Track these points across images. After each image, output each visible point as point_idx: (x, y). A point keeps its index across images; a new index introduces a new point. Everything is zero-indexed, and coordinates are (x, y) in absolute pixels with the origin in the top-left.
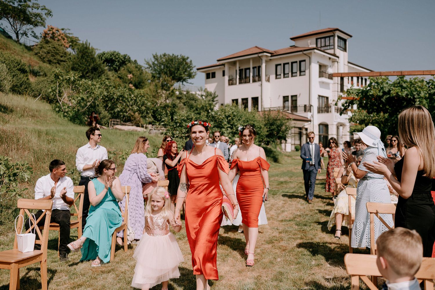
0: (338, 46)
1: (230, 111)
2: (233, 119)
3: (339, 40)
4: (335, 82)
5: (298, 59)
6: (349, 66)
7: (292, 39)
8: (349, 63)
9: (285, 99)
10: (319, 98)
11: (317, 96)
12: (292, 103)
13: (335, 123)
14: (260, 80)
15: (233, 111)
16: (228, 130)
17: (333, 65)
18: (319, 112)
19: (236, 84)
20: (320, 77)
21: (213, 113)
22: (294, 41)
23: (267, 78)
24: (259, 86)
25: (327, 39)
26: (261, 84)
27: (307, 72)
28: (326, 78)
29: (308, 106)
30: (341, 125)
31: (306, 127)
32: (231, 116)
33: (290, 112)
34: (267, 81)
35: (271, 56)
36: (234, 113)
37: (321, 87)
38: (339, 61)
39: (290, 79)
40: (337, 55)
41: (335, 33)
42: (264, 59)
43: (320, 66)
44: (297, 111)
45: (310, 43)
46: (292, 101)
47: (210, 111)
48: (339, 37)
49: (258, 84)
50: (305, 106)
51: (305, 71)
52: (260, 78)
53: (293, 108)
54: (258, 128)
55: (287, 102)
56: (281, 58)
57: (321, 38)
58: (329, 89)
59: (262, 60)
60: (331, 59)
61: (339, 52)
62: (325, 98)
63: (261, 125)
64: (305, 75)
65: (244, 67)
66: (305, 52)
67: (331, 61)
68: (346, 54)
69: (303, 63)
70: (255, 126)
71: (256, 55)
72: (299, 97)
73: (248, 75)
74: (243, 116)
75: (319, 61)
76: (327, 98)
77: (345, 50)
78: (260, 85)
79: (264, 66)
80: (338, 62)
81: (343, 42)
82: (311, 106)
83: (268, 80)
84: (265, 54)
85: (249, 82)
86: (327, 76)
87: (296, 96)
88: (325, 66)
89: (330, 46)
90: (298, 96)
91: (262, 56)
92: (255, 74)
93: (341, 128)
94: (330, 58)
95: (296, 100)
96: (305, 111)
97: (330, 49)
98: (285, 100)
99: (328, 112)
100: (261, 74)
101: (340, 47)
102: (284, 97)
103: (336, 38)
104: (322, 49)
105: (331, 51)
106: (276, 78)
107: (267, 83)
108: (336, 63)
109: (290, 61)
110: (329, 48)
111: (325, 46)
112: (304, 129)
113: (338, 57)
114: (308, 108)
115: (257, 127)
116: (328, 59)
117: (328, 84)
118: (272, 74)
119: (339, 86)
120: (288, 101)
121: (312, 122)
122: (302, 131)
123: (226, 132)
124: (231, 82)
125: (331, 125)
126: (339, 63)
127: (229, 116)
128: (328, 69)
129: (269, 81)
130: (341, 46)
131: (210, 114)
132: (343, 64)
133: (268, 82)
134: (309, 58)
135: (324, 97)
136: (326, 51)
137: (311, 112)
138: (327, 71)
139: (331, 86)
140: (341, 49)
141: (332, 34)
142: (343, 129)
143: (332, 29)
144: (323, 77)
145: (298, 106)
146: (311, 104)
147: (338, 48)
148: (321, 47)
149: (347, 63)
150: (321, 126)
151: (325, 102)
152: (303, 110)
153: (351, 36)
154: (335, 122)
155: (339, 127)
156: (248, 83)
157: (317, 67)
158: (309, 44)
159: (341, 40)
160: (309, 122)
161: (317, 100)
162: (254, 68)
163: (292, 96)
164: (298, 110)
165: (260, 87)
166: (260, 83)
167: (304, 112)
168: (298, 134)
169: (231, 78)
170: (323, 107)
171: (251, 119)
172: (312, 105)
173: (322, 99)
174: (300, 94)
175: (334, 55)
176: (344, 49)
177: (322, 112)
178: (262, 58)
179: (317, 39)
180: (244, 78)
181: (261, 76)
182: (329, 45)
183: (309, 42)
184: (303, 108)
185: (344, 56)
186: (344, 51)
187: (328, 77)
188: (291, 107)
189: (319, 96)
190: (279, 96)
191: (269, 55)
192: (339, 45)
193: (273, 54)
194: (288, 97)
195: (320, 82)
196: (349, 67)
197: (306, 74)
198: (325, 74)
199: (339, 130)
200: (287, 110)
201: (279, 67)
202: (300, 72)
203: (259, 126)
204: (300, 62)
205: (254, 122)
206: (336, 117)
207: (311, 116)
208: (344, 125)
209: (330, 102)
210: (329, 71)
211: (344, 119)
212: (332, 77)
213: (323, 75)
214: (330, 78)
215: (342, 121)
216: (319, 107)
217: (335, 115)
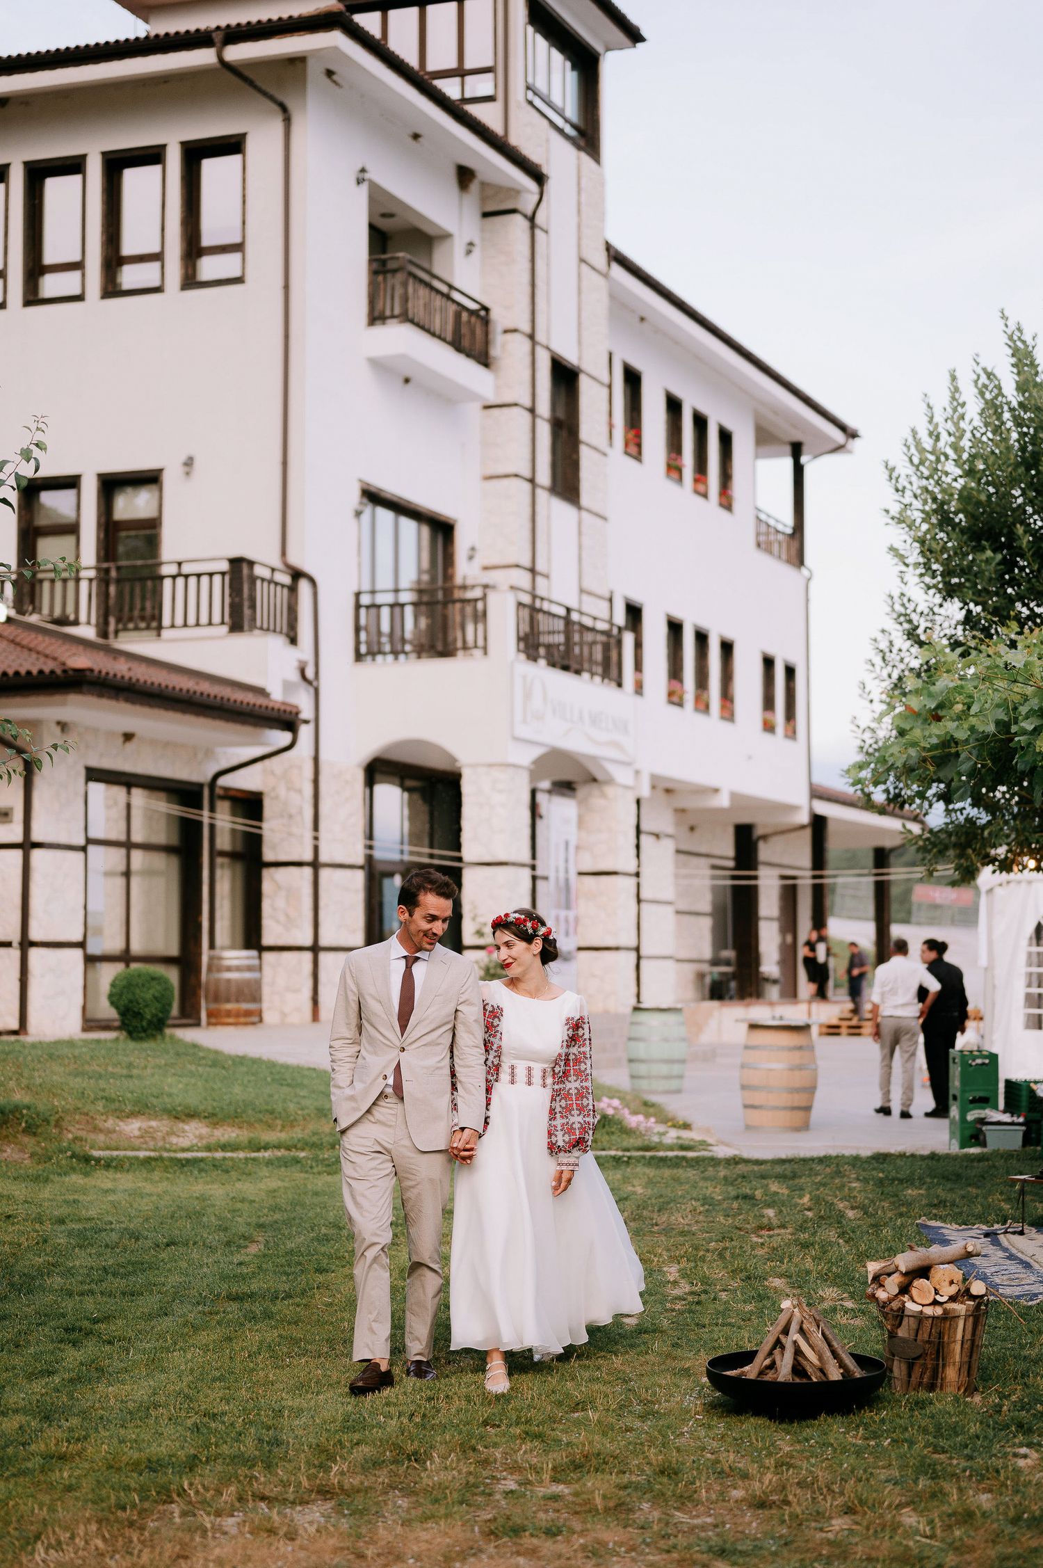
0: (532, 88)
3: (541, 41)
4: (507, 398)
5: (173, 130)
6: (613, 286)
8: (616, 259)
9: (45, 506)
10: (372, 515)
11: (353, 494)
12: (108, 549)
17: (492, 240)
18: (364, 652)
20: (376, 317)
28: (432, 333)
29: (264, 571)
30: (565, 787)
31: (245, 780)
33: (85, 632)
38: (540, 219)
40: (530, 155)
44: (154, 624)
46: (112, 528)
48: (539, 16)
50: (238, 568)
51: (235, 250)
53: (114, 589)
60: (474, 187)
61: (541, 139)
62: (427, 528)
64: (239, 281)
66: (242, 55)
67: (473, 204)
68: (593, 174)
69: (216, 171)
72: (180, 487)
75: (374, 177)
76: (442, 530)
77: (586, 140)
80: (531, 222)
82: (300, 576)
86: (445, 319)
87: (151, 480)
88: (426, 242)
90: (169, 481)
93: (558, 810)
94: (465, 174)
95: (151, 522)
96: (237, 623)
97: (464, 99)
98: (41, 517)
99: (446, 651)
101: (549, 102)
102: (31, 492)
103: (518, 20)
108: (520, 228)
109: (94, 141)
110: (451, 89)
112: (223, 802)
113: (535, 174)
114: (268, 600)
116: (452, 176)
117: (450, 401)
119: (544, 432)
120: (70, 525)
121: (306, 732)
125: (491, 765)
126: (540, 237)
128: (448, 257)
130: (556, 100)
132: (573, 256)
134: (275, 123)
135: (418, 514)
138: (445, 275)
139: (473, 419)
140: (557, 119)
142: (581, 822)
144: (405, 317)
146: (294, 556)
147: (531, 104)
150: (390, 786)
152: (217, 616)
153: (633, 36)
154: (516, 739)
155: (541, 798)
159: (556, 55)
160: (282, 737)
161: (350, 527)
163: (110, 485)
167: (223, 630)
170: (409, 597)
172: (309, 568)
173: (396, 525)
174: (190, 464)
175: (503, 144)
176: (579, 132)
177: (398, 650)
184: (215, 596)
185: (579, 189)
187: (450, 332)
189: (376, 500)
192: (541, 88)
194: (72, 483)
195: (379, 365)
196: (617, 293)
197: (253, 275)
199: (540, 824)
200: (63, 618)
202: (195, 250)
204: (195, 153)
206: (528, 696)
207: (295, 676)
208: (595, 780)
209: (465, 570)
210: (457, 284)
211: (595, 720)
212: (487, 342)
213: (405, 299)
214: (466, 343)
215: (577, 743)
216: (365, 598)
217: (524, 677)
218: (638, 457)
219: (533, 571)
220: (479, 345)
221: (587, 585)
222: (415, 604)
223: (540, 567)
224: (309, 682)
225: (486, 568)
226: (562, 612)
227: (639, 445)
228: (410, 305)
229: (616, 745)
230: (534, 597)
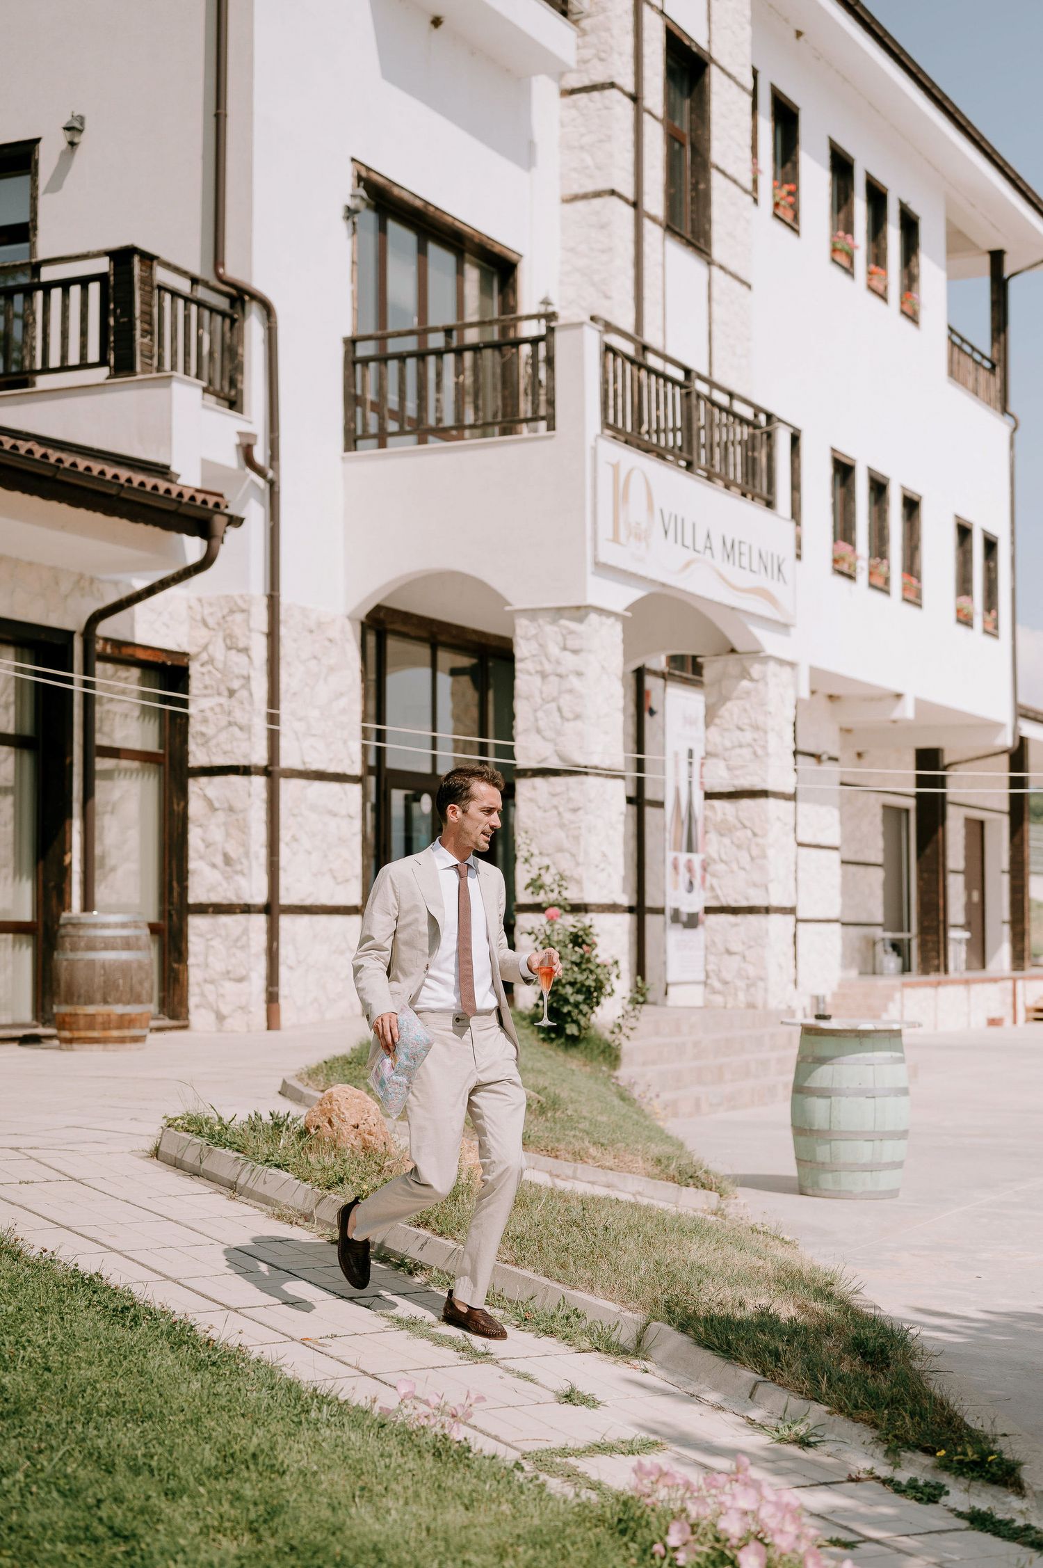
13: (614, 600)
29: (174, 279)
31: (154, 633)
62: (471, 260)
82: (242, 296)
87: (23, 153)
90: (47, 158)
117: (508, 74)
125: (559, 612)
142: (710, 718)
146: (234, 259)
150: (402, 657)
154: (602, 568)
155: (651, 684)
172: (259, 284)
184: (93, 316)
207: (231, 459)
208: (733, 651)
211: (731, 550)
215: (703, 587)
216: (365, 349)
217: (616, 468)
218: (793, 226)
224: (260, 472)
226: (678, 374)
227: (795, 208)
229: (765, 593)
230: (639, 345)
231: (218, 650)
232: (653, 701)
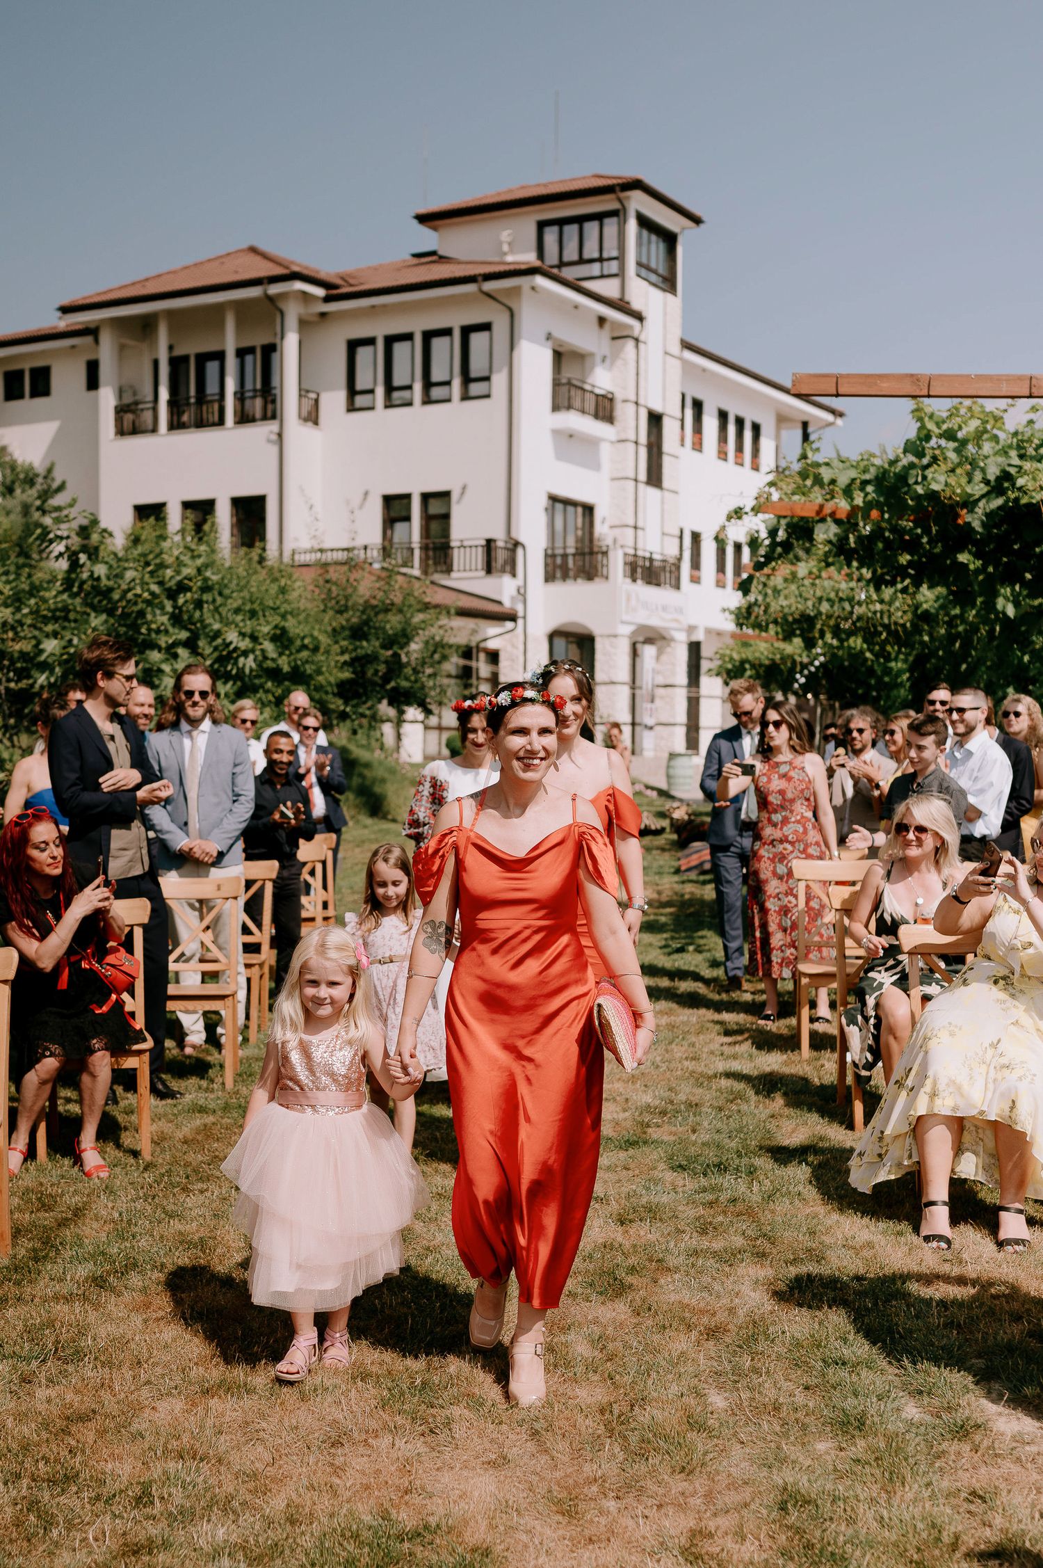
0: (639, 264)
1: (186, 559)
2: (199, 604)
3: (645, 233)
4: (623, 437)
5: (456, 320)
6: (685, 362)
7: (423, 219)
8: (687, 346)
9: (395, 508)
10: (553, 507)
11: (544, 501)
12: (426, 532)
13: (626, 630)
14: (271, 411)
15: (199, 562)
16: (175, 656)
17: (616, 355)
18: (549, 577)
19: (154, 430)
20: (556, 408)
21: (101, 570)
22: (435, 229)
23: (307, 405)
24: (269, 441)
25: (592, 228)
26: (280, 435)
27: (499, 381)
28: (583, 412)
29: (500, 544)
30: (649, 641)
31: (492, 645)
32: (189, 589)
33: (416, 572)
34: (306, 420)
35: (327, 299)
36: (208, 574)
37: (561, 455)
38: (642, 338)
39: (417, 418)
40: (636, 305)
41: (628, 198)
42: (293, 313)
43: (558, 356)
44: (449, 570)
45: (510, 244)
46: (427, 518)
47: (83, 558)
48: (644, 222)
49: (261, 432)
50: (489, 543)
51: (487, 379)
52: (274, 401)
53: (431, 553)
54: (304, 647)
55: (400, 527)
56: (373, 307)
57: (561, 222)
58: (596, 466)
59: (282, 313)
60: (607, 326)
61: (642, 294)
62: (580, 510)
63: (316, 633)
64: (488, 396)
65: (191, 348)
66: (489, 286)
67: (606, 333)
68: (673, 303)
69: (477, 340)
70: (291, 641)
71: (254, 292)
72: (458, 502)
73: (212, 388)
74: (233, 585)
75: (556, 334)
76: (589, 510)
77: (669, 283)
78: (274, 437)
79: (291, 344)
80: (637, 340)
81: (662, 246)
82: (517, 544)
83: (312, 417)
84: (299, 286)
85: (221, 422)
86: (590, 404)
87: (445, 495)
88: (580, 357)
89: (601, 260)
90: (454, 497)
91: (283, 296)
92: (249, 386)
93: (648, 652)
94: (602, 321)
95: (446, 517)
96: (489, 570)
97: (602, 276)
98: (393, 514)
99: (590, 577)
100: (275, 382)
101: (648, 268)
102: (388, 500)
103: (632, 226)
104: (569, 273)
105: (608, 288)
106: (351, 408)
107: (308, 430)
108: (630, 344)
109: (417, 325)
110: (595, 269)
111: (582, 261)
112: (482, 656)
113: (639, 317)
114: (501, 556)
115: (298, 643)
116: (595, 322)
117: (592, 443)
118: (331, 388)
119: (643, 452)
120: (407, 519)
121: (520, 622)
122: (473, 664)
123: (167, 668)
124: (129, 417)
125: (609, 636)
126: (641, 346)
127: (182, 588)
128: (592, 368)
129: (316, 423)
130: (653, 265)
131: (85, 576)
132: (661, 353)
133: (310, 424)
134: (506, 316)
135: (574, 504)
136: (588, 285)
137: (514, 575)
138: (590, 380)
139: (605, 450)
140: (653, 278)
141: (615, 206)
142: (658, 658)
143: (615, 182)
144: (569, 407)
145: (453, 544)
146: (514, 535)
147: (638, 275)
148: (562, 264)
149: (675, 348)
150: (560, 643)
151: (576, 529)
152: (480, 566)
153: (697, 221)
154: (623, 622)
155: (639, 646)
156: (214, 425)
157: (545, 357)
158: (505, 248)
159: (654, 238)
160: (509, 625)
161: (541, 520)
162: (241, 353)
163: (426, 497)
164: (455, 567)
165: (275, 449)
166: (273, 426)
167: (483, 573)
168: (457, 677)
169: (128, 399)
170: (571, 551)
171: (271, 603)
172: (522, 539)
173: (565, 511)
174: (464, 488)
175: (621, 306)
176: (665, 279)
177: (565, 577)
178: (281, 305)
179: (542, 225)
180: (192, 400)
181: (277, 392)
182: (596, 255)
183: (505, 235)
184: (479, 557)
185: (665, 314)
186: (664, 290)
187: (592, 410)
188: (425, 548)
189: (554, 499)
190: (366, 494)
191: (320, 292)
192: (644, 261)
193: (336, 287)
194: (407, 497)
195: (556, 433)
196: (686, 366)
197: (494, 392)
198: (579, 392)
199: (638, 660)
200: (405, 565)
201: (363, 354)
202: (467, 380)
203: (306, 641)
204: (467, 331)
205: (283, 617)
206: (628, 599)
207: (514, 593)
208: (665, 639)
209: (600, 529)
210: (597, 384)
211: (664, 609)
212: (612, 410)
213: (569, 398)
214: (601, 414)
215: (655, 621)
216: (550, 552)
217: (627, 591)
218: (700, 450)
219: (636, 528)
220: (607, 414)
221: (666, 531)
222: (574, 555)
223: (640, 524)
224: (521, 596)
225: (611, 527)
226: (648, 555)
228: (573, 401)
229: (677, 621)
230: (636, 549)
231: (509, 648)
232: (639, 652)
